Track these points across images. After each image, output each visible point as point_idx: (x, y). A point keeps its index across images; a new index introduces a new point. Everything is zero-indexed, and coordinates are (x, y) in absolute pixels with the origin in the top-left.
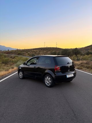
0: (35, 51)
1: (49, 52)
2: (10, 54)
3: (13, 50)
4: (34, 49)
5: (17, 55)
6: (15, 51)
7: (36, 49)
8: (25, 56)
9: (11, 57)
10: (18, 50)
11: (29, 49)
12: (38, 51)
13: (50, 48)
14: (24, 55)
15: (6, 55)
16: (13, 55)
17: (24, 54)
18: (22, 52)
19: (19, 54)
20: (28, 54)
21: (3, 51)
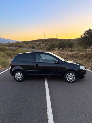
0: (35, 42)
1: (49, 43)
2: (11, 47)
3: (13, 42)
4: (34, 41)
5: (17, 48)
6: (16, 43)
7: (36, 40)
8: (26, 48)
9: (12, 50)
10: (18, 42)
11: (29, 41)
12: (38, 43)
13: (50, 39)
14: (24, 48)
15: (7, 47)
16: (14, 48)
17: (24, 46)
18: (22, 44)
19: (19, 46)
20: (29, 46)
21: (4, 44)
